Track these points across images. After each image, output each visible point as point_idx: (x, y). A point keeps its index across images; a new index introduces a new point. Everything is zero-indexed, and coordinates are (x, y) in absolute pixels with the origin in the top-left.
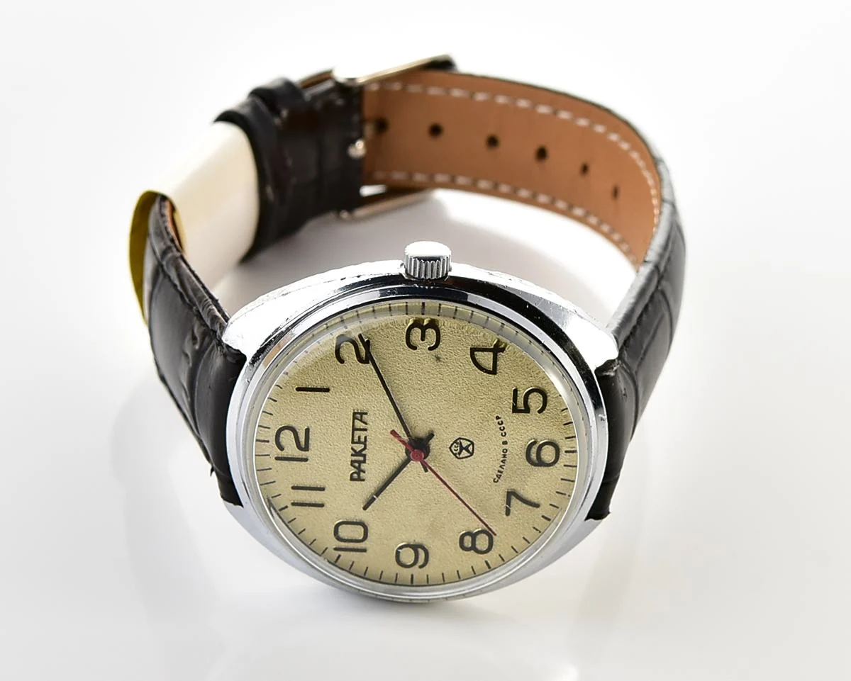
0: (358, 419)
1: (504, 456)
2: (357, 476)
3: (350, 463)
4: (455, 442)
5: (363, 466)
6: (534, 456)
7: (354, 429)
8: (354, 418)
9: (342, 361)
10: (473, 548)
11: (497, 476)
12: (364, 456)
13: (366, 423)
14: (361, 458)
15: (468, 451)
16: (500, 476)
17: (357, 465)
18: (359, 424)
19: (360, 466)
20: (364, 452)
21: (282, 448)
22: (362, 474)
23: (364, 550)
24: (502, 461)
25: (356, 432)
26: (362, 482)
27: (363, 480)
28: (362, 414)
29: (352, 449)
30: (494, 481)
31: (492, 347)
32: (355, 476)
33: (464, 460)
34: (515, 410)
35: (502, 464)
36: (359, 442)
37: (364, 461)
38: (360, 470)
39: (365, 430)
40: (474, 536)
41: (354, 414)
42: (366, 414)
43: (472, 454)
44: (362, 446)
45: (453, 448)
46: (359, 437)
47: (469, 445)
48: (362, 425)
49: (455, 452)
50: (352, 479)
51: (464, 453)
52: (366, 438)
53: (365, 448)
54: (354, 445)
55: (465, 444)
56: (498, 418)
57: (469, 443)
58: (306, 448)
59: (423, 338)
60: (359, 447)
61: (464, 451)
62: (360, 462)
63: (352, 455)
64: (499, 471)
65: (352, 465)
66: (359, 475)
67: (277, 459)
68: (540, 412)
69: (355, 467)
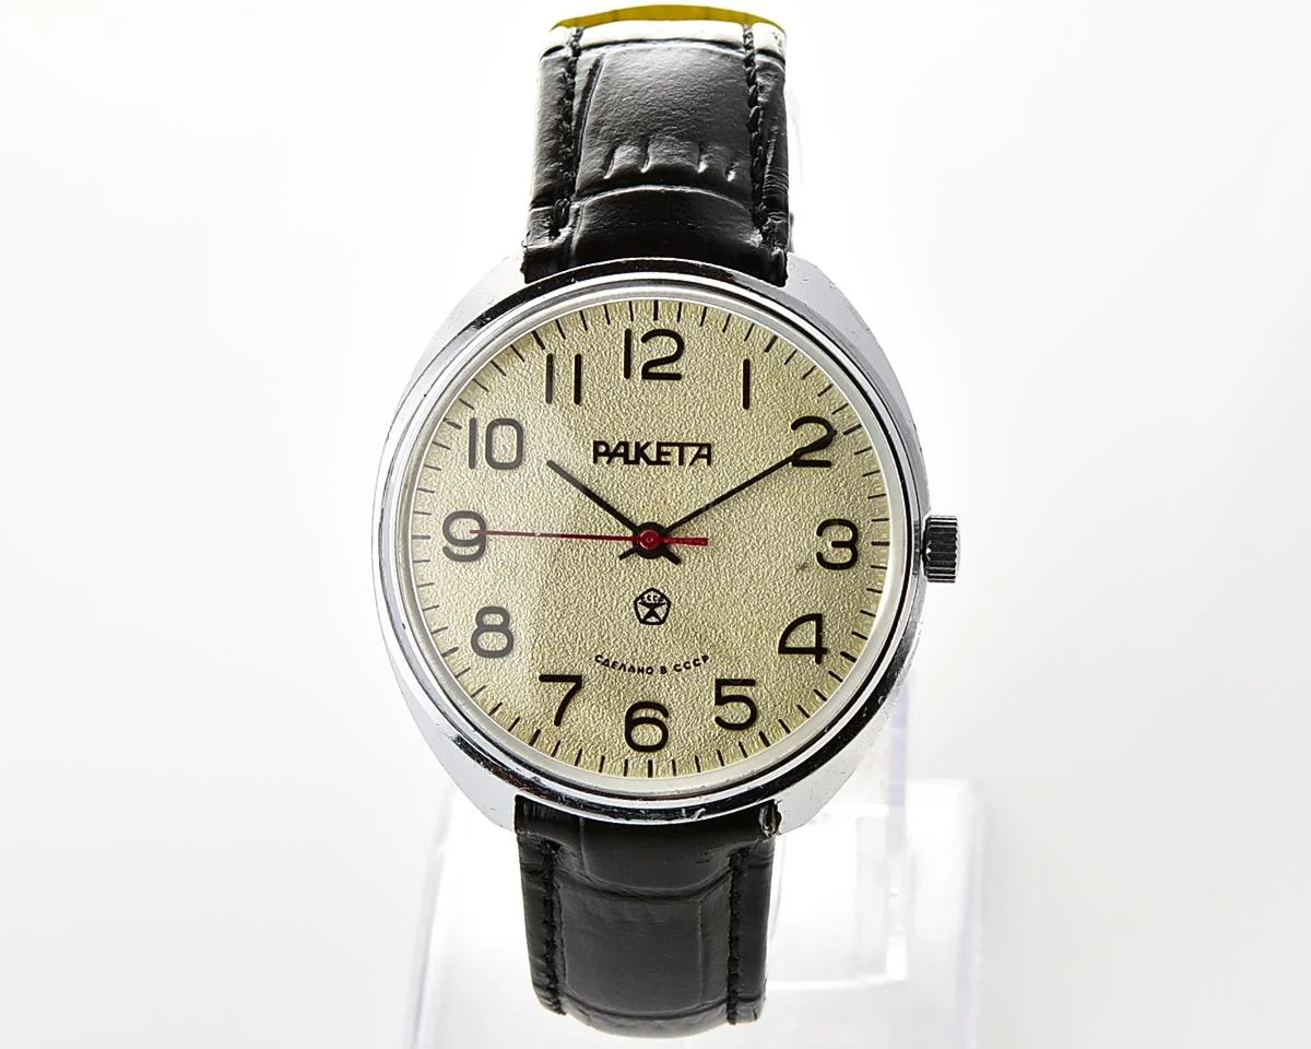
0: (699, 451)
1: (641, 670)
2: (602, 451)
3: (623, 440)
4: (663, 596)
5: (618, 461)
6: (642, 713)
7: (682, 446)
8: (701, 446)
9: (795, 426)
10: (482, 628)
11: (607, 660)
12: (636, 462)
13: (691, 464)
14: (632, 457)
15: (648, 616)
16: (608, 665)
17: (622, 450)
18: (691, 452)
19: (620, 455)
20: (642, 460)
21: (645, 339)
22: (604, 459)
23: (472, 464)
24: (632, 667)
25: (677, 448)
26: (591, 460)
27: (595, 461)
28: (709, 457)
29: (648, 444)
30: (597, 657)
31: (824, 646)
32: (603, 449)
33: (633, 610)
34: (720, 683)
35: (628, 666)
36: (660, 454)
37: (627, 462)
38: (611, 455)
39: (681, 462)
40: (504, 628)
41: (709, 446)
42: (709, 463)
43: (643, 621)
44: (654, 459)
45: (652, 594)
46: (668, 454)
47: (657, 617)
48: (689, 458)
49: (646, 596)
50: (597, 444)
51: (644, 611)
52: (667, 463)
53: (649, 462)
54: (654, 446)
55: (660, 611)
56: (705, 658)
57: (662, 617)
58: (647, 375)
59: (836, 544)
60: (652, 452)
61: (648, 610)
62: (625, 455)
63: (637, 444)
64: (615, 663)
65: (620, 444)
66: (603, 454)
67: (628, 333)
68: (718, 720)
69: (618, 447)
